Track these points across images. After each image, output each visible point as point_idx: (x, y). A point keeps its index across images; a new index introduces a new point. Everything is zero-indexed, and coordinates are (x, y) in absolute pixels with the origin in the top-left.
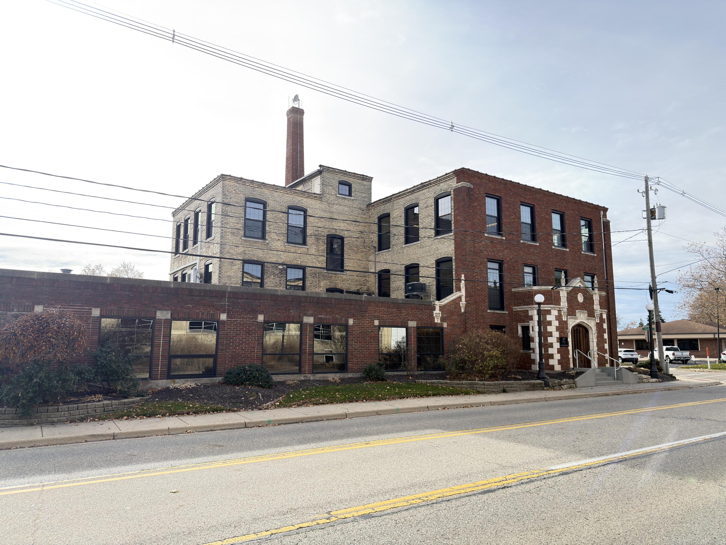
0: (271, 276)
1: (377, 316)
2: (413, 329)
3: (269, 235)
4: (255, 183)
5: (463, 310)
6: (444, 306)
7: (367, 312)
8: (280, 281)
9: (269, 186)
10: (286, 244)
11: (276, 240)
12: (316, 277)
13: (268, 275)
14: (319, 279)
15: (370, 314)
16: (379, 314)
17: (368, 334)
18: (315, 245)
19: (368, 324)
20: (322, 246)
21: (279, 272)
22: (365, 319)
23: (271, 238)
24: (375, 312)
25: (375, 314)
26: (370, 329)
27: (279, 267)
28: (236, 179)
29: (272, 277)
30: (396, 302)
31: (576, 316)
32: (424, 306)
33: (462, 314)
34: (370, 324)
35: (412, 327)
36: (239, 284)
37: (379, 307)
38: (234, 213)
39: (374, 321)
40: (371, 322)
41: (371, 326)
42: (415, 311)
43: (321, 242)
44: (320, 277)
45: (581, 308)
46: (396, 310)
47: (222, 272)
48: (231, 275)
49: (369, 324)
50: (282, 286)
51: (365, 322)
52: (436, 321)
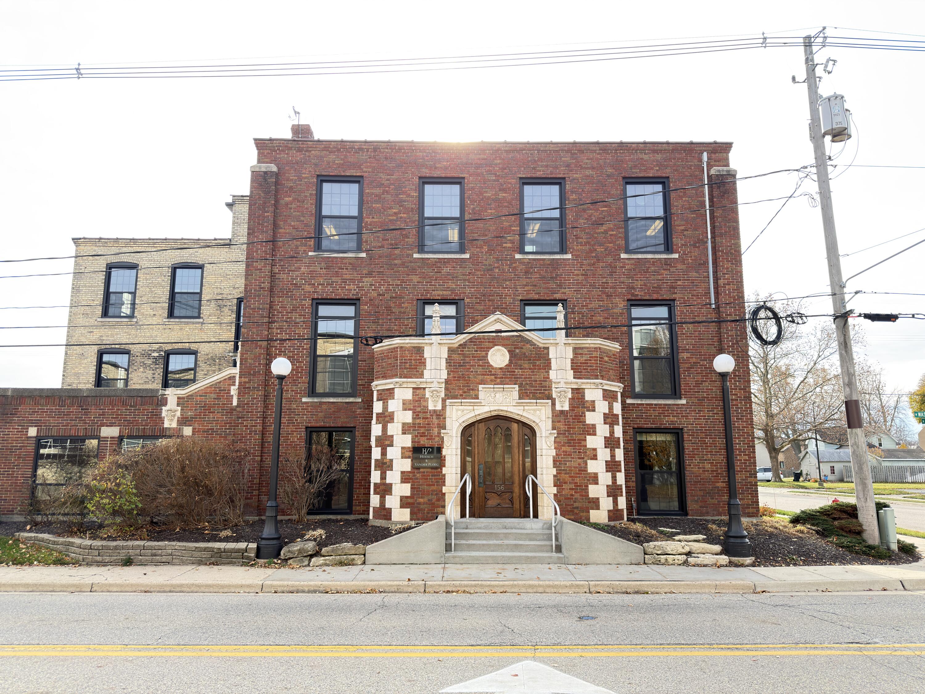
0: (139, 368)
1: (35, 420)
2: (110, 441)
3: (139, 311)
4: (120, 241)
5: (235, 403)
6: (190, 397)
7: (17, 414)
8: (154, 374)
9: (142, 241)
10: (164, 320)
11: (150, 316)
12: (215, 365)
13: (135, 368)
14: (221, 367)
15: (22, 417)
16: (40, 417)
17: (13, 452)
18: (215, 316)
19: (15, 434)
20: (227, 316)
21: (153, 362)
22: (13, 426)
23: (143, 314)
24: (32, 415)
25: (31, 417)
26: (19, 443)
27: (153, 354)
28: (92, 240)
29: (142, 370)
30: (76, 394)
31: (478, 398)
32: (139, 398)
33: (233, 409)
34: (21, 435)
35: (108, 438)
36: (91, 383)
37: (43, 405)
38: (89, 286)
39: (28, 429)
40: (23, 432)
41: (22, 438)
42: (119, 409)
43: (226, 310)
44: (221, 363)
45: (498, 380)
46: (76, 409)
47: (68, 369)
48: (79, 371)
49: (18, 435)
50: (156, 381)
51: (11, 431)
52: (166, 425)
